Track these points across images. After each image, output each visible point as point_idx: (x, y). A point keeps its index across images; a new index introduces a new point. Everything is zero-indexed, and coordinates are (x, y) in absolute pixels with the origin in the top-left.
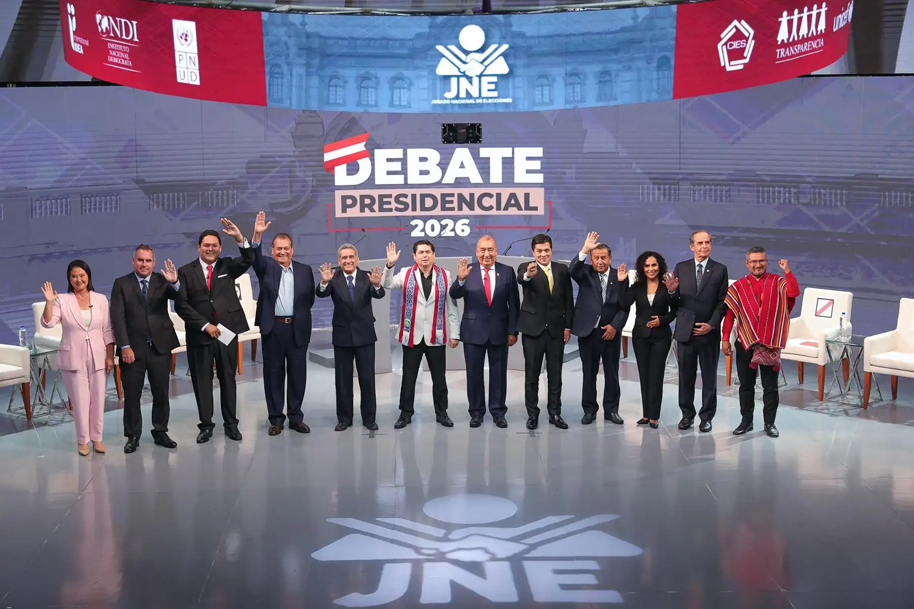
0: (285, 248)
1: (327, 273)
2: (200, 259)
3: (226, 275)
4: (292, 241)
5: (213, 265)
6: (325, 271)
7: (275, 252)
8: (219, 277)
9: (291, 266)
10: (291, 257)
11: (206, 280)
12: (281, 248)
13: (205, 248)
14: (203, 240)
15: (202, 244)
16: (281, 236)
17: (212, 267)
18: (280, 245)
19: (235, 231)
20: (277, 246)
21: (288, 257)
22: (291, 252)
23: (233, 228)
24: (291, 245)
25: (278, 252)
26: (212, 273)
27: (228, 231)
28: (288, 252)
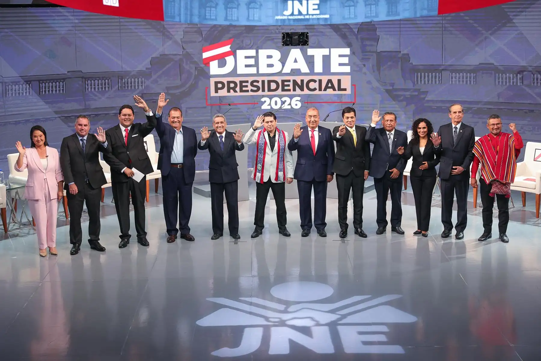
0: (178, 118)
1: (205, 133)
2: (120, 125)
3: (138, 135)
4: (182, 113)
5: (129, 128)
6: (204, 132)
7: (170, 120)
8: (133, 136)
9: (181, 130)
10: (181, 123)
11: (124, 138)
12: (174, 117)
13: (123, 117)
14: (122, 112)
15: (121, 115)
16: (174, 109)
17: (128, 130)
18: (174, 115)
19: (144, 104)
20: (172, 116)
21: (180, 123)
22: (181, 120)
23: (142, 103)
24: (181, 115)
25: (172, 120)
26: (128, 134)
27: (138, 105)
28: (179, 120)
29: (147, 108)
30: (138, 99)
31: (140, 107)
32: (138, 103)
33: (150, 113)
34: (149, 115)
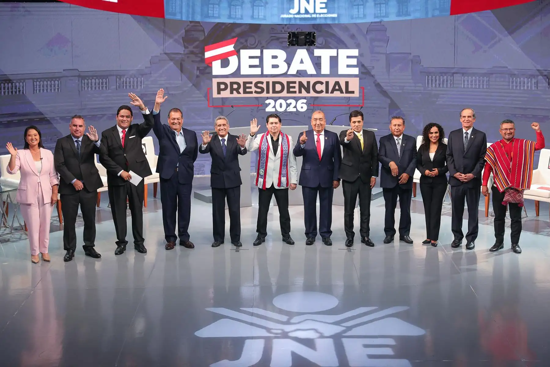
0: (178, 119)
1: (207, 138)
2: (117, 126)
3: (135, 136)
4: (182, 114)
6: (206, 136)
7: (170, 122)
9: (182, 131)
12: (175, 119)
13: (121, 118)
14: (120, 113)
16: (175, 110)
18: (173, 117)
19: (139, 102)
20: (172, 117)
21: (180, 125)
22: (182, 121)
23: (137, 100)
24: (182, 117)
25: (172, 121)
27: (134, 103)
28: (180, 121)
29: (143, 106)
30: (133, 96)
31: (136, 106)
32: (134, 101)
33: (146, 111)
34: (145, 113)
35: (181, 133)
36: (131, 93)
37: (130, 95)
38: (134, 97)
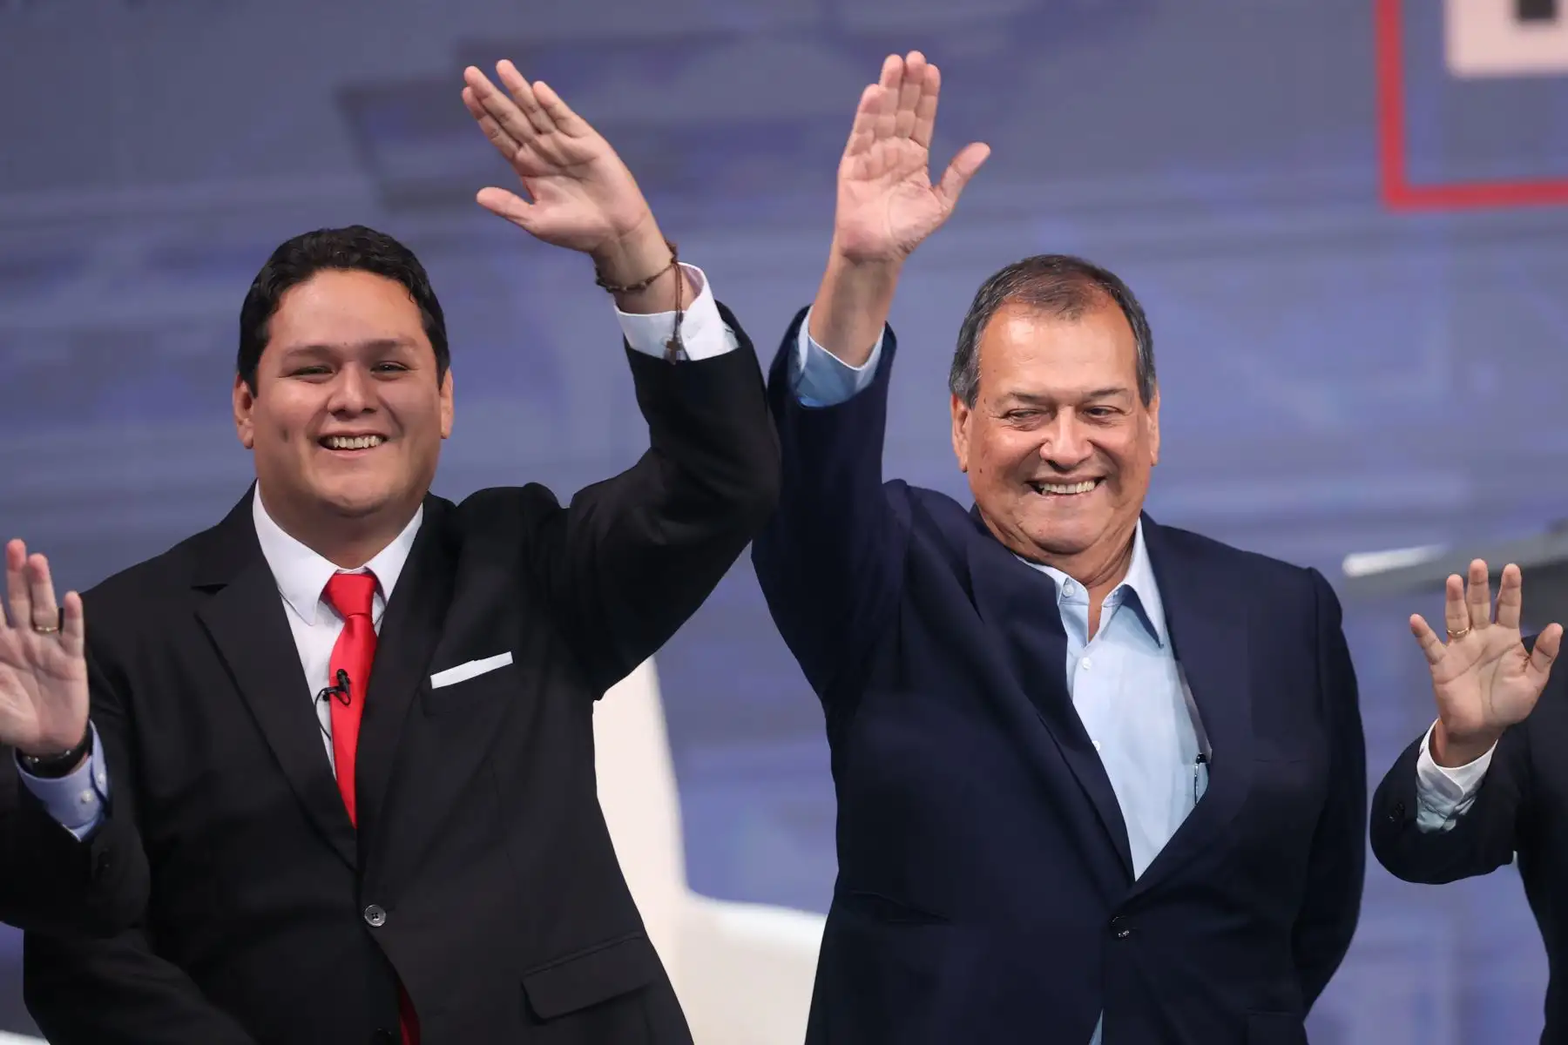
0: (1089, 409)
1: (1487, 656)
2: (262, 518)
3: (505, 659)
4: (1142, 331)
5: (389, 563)
6: (1474, 638)
7: (983, 447)
8: (440, 680)
9: (1139, 576)
10: (1134, 488)
11: (323, 711)
12: (1044, 407)
13: (298, 396)
15: (270, 364)
16: (1048, 283)
17: (376, 585)
18: (1029, 379)
19: (603, 193)
20: (1006, 386)
21: (1117, 488)
22: (1140, 434)
23: (576, 168)
24: (1145, 372)
25: (1012, 440)
26: (375, 645)
27: (530, 198)
28: (1116, 436)
29: (654, 252)
30: (526, 110)
31: (561, 240)
32: (528, 172)
33: (690, 315)
34: (675, 344)
35: (1130, 598)
36: (505, 67)
37: (480, 96)
38: (542, 119)
